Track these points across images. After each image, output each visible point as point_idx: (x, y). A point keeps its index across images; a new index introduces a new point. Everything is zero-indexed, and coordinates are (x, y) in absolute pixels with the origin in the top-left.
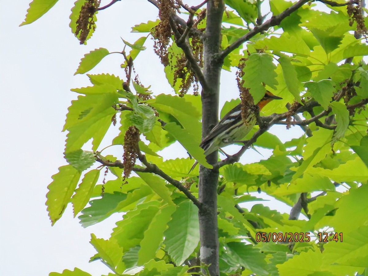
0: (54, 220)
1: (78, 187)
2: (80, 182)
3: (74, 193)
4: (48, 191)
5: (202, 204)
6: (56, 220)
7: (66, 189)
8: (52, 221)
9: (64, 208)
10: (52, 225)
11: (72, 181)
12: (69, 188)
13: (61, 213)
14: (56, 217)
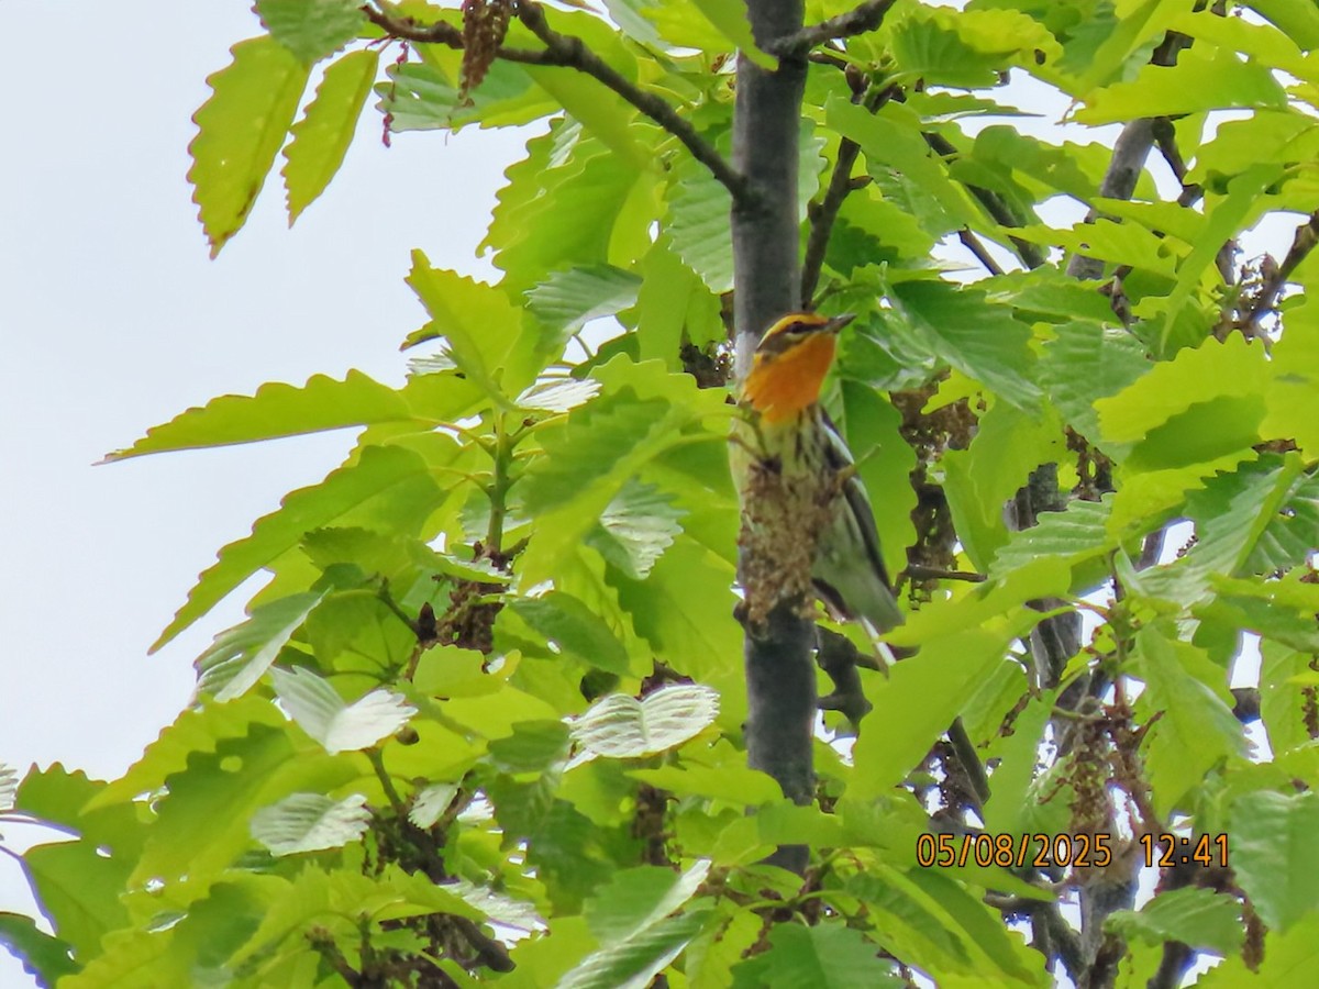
0: (218, 238)
1: (300, 117)
2: (309, 97)
3: (290, 139)
4: (196, 130)
5: (744, 180)
6: (226, 235)
7: (259, 123)
8: (212, 242)
9: (253, 192)
10: (213, 256)
11: (280, 97)
12: (270, 117)
13: (243, 213)
14: (226, 228)
